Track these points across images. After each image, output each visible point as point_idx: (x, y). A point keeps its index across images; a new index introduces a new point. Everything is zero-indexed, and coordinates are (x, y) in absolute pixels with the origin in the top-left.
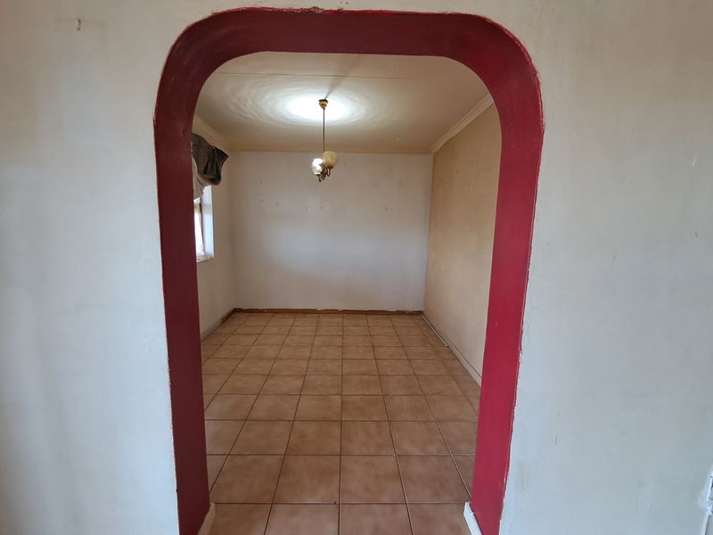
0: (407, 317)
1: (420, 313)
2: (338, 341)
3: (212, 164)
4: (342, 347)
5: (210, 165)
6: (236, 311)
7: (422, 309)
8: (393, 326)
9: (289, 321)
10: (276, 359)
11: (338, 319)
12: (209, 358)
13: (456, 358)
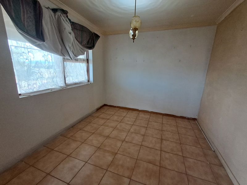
0: (186, 120)
1: (195, 119)
2: (143, 131)
3: (92, 40)
4: (144, 135)
5: (90, 41)
6: (105, 105)
7: (196, 117)
8: (177, 126)
9: (124, 113)
10: (108, 137)
11: (147, 116)
12: (80, 130)
13: (221, 165)
